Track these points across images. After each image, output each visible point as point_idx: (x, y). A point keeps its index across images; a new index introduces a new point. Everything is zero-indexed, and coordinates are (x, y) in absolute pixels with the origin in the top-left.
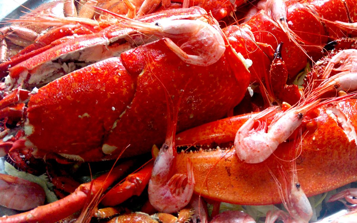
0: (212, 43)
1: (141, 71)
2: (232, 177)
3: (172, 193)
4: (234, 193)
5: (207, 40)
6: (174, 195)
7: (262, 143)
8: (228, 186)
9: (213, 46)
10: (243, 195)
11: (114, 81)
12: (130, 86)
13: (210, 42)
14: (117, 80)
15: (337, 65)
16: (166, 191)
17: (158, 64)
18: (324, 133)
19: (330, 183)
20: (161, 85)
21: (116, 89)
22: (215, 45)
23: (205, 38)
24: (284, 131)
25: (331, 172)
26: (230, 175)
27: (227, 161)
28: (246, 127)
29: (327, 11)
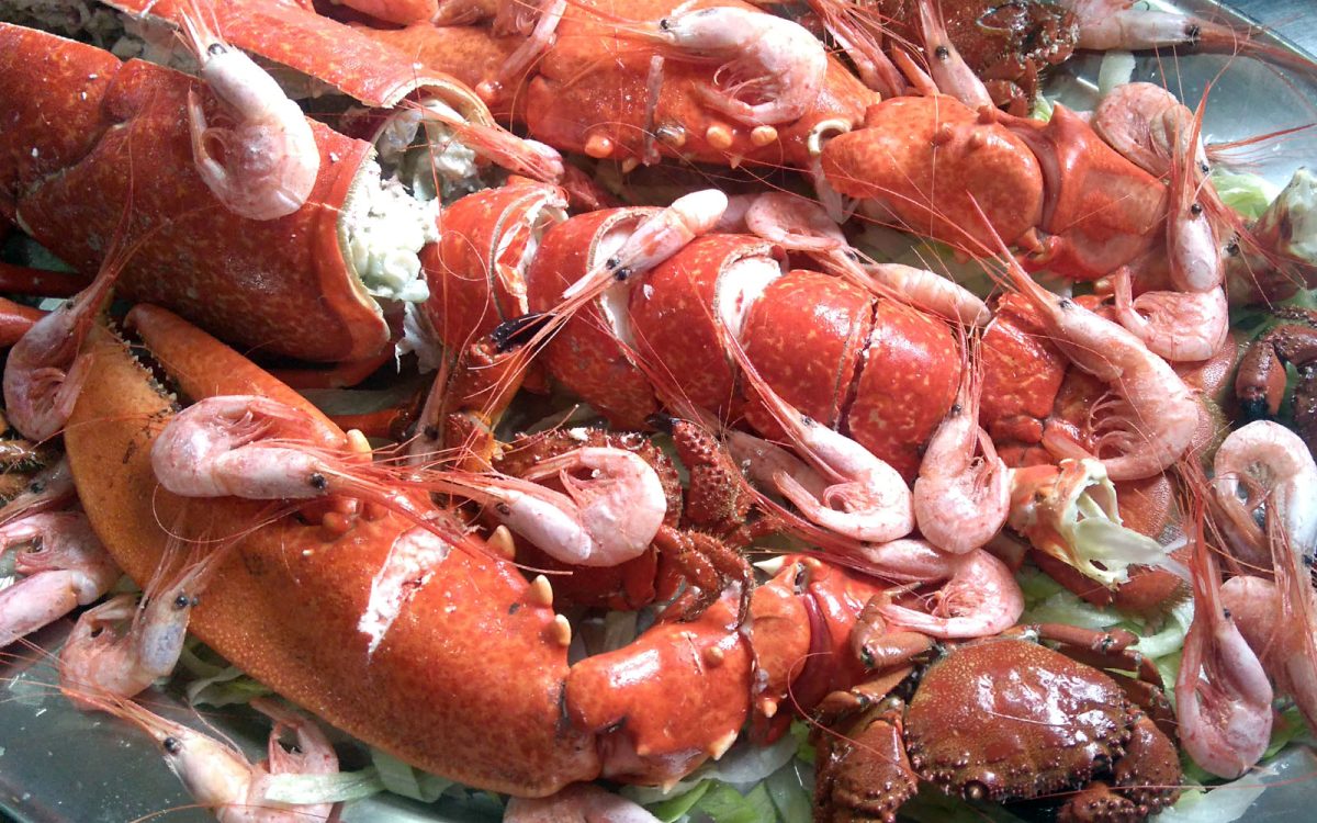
0: (262, 174)
1: (121, 120)
2: (125, 468)
3: (30, 396)
4: (103, 499)
5: (255, 157)
6: (31, 402)
7: (194, 457)
8: (106, 477)
9: (262, 179)
10: (109, 517)
11: (65, 100)
12: (86, 133)
13: (259, 166)
14: (72, 102)
15: (583, 472)
16: (22, 381)
17: (154, 129)
18: (333, 562)
19: (267, 667)
20: (129, 178)
21: (58, 119)
22: (266, 182)
23: (254, 149)
24: (246, 475)
25: (295, 651)
26: (125, 462)
27: (144, 434)
28: (225, 403)
29: (770, 341)
